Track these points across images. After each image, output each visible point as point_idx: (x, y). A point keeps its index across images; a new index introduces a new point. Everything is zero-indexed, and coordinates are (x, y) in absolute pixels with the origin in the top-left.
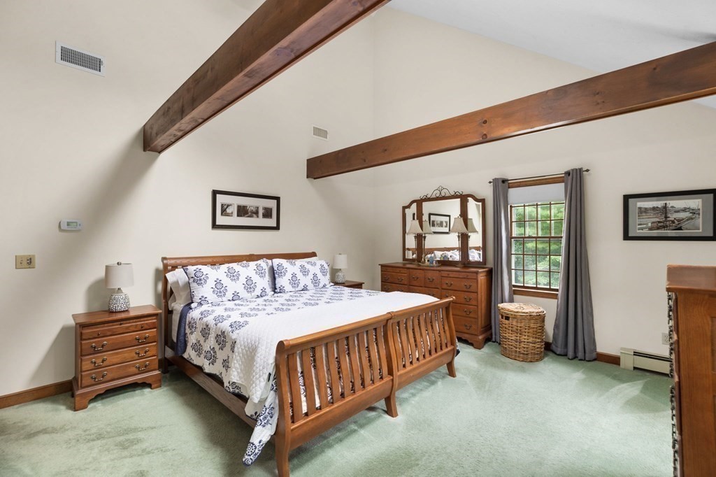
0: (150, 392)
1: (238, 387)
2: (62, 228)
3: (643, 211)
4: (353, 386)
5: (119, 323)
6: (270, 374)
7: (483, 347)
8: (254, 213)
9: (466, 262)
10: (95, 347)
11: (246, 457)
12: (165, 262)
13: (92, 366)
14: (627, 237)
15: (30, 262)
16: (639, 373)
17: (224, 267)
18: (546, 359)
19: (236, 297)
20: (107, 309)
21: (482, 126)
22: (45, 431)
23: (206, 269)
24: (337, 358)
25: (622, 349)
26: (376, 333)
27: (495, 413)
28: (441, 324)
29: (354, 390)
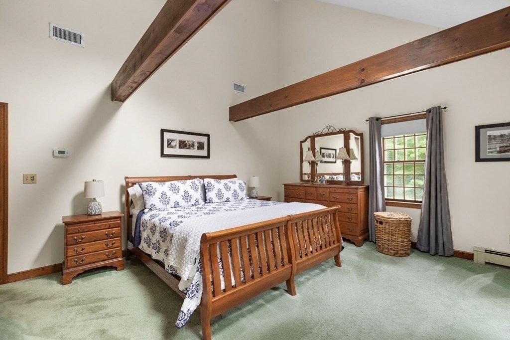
0: (116, 273)
1: (174, 270)
2: (55, 155)
3: (491, 138)
4: (261, 271)
5: (94, 223)
6: (196, 259)
7: (362, 245)
8: (191, 146)
9: (349, 182)
10: (76, 240)
11: (178, 322)
12: (127, 180)
13: (74, 253)
14: (478, 159)
15: (33, 179)
16: (490, 267)
17: (168, 184)
18: (412, 255)
19: (176, 205)
20: (86, 213)
21: (360, 73)
22: (41, 298)
23: (155, 185)
24: (248, 249)
25: (475, 247)
26: (279, 231)
27: (373, 294)
28: (330, 226)
29: (262, 274)
